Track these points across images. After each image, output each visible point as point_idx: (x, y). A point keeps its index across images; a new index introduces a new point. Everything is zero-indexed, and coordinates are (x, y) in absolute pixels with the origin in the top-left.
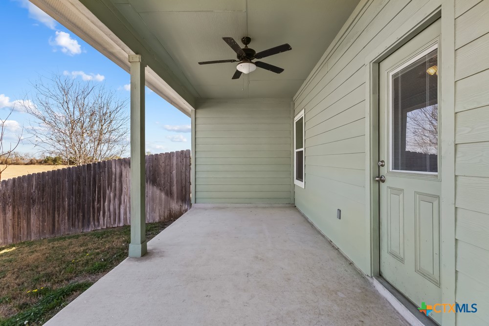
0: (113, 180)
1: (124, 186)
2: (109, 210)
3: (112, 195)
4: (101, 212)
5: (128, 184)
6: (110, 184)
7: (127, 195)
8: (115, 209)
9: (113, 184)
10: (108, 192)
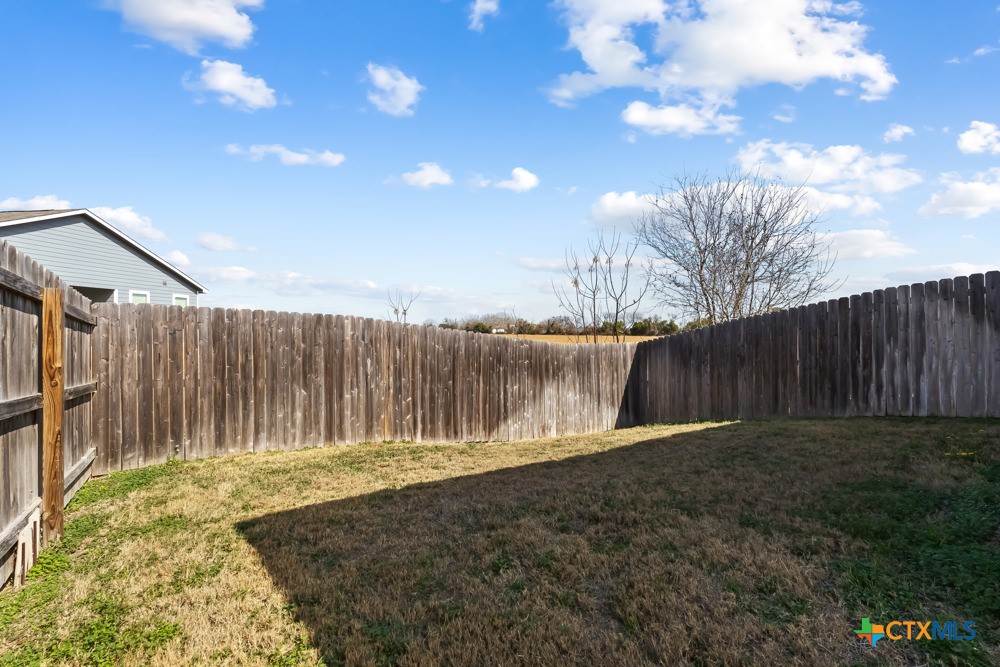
0: (901, 326)
1: (930, 337)
2: (892, 382)
3: (897, 355)
4: (873, 387)
5: (940, 333)
6: (892, 334)
7: (937, 356)
8: (905, 384)
9: (901, 334)
10: (888, 348)
